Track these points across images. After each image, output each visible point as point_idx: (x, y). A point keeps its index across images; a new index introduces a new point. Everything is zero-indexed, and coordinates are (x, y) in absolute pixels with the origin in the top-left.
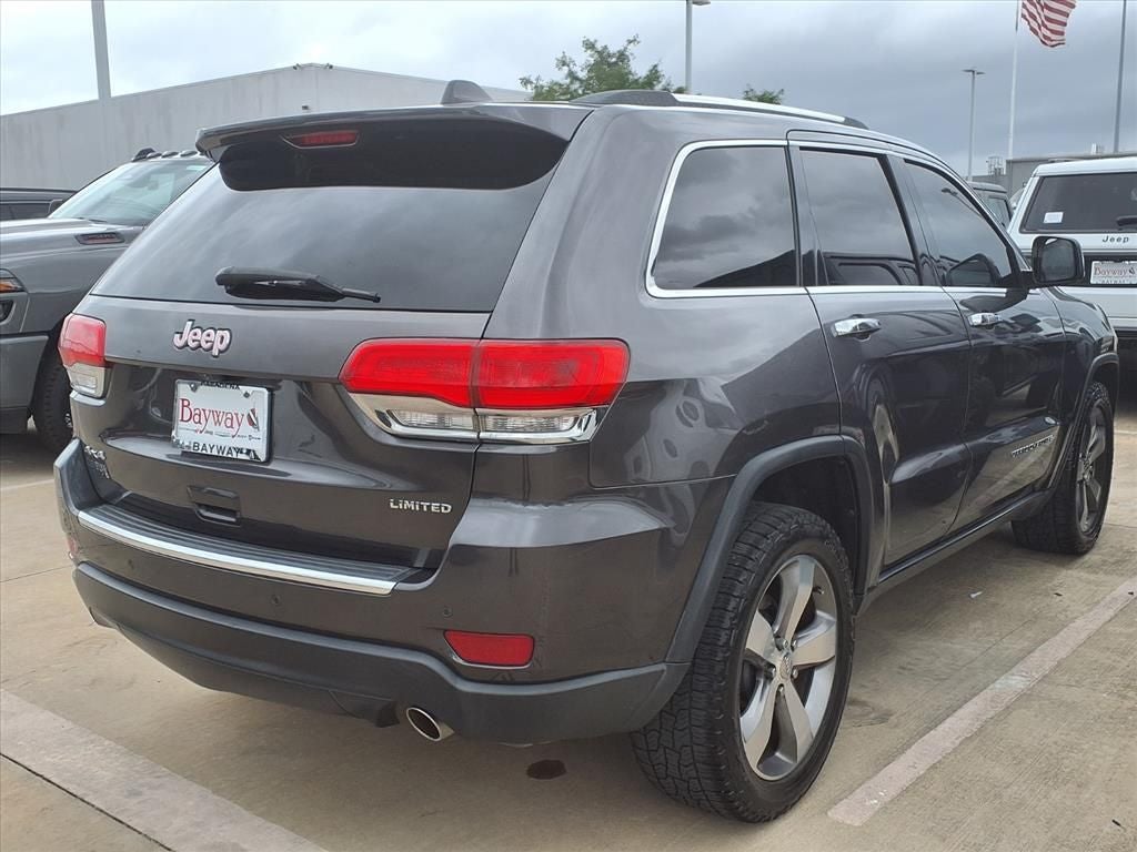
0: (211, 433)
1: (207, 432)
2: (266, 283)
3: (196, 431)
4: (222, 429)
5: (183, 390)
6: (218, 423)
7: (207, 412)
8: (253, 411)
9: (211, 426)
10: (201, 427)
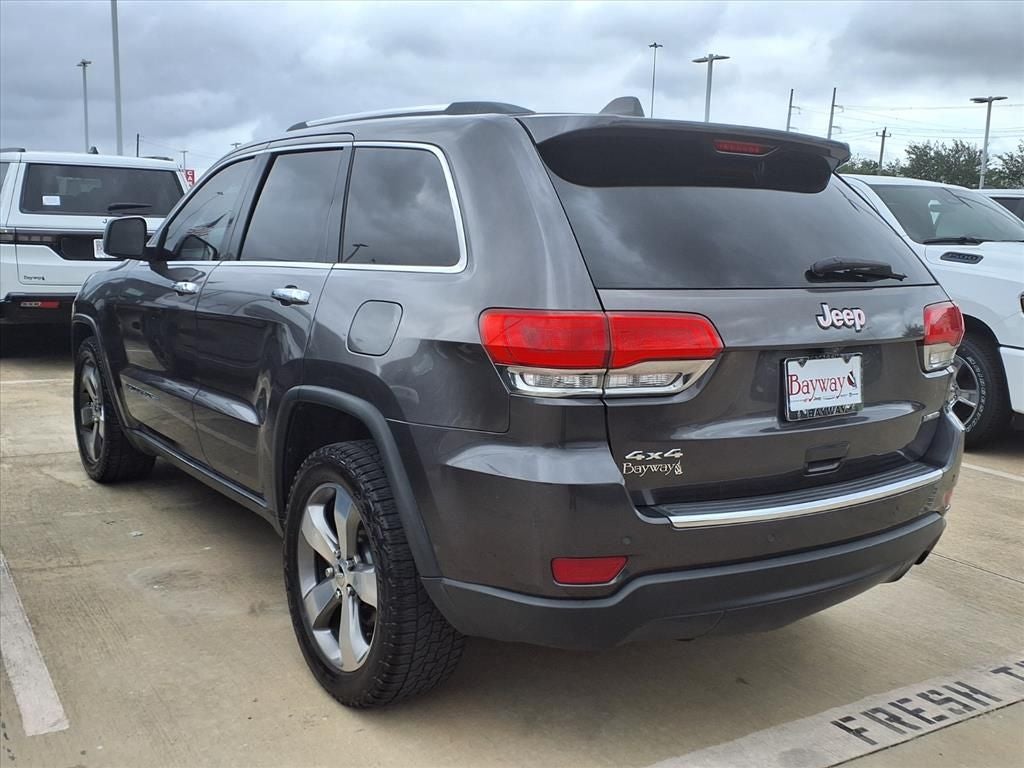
0: (819, 399)
1: (816, 399)
2: (842, 272)
3: (805, 400)
4: (829, 393)
5: (793, 367)
6: (824, 389)
7: (814, 382)
8: (851, 373)
9: (819, 393)
10: (809, 396)
